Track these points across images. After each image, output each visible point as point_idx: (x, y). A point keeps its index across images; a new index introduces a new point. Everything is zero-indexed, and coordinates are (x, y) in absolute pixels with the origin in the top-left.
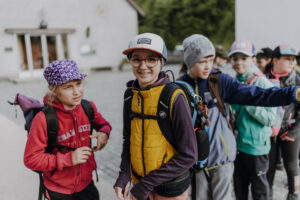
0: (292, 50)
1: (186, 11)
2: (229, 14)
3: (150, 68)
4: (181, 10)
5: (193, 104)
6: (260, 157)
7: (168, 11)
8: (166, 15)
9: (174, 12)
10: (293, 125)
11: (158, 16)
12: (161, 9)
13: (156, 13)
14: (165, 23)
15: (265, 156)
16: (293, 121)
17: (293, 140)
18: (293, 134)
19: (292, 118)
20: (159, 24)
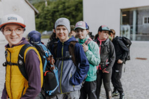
0: (107, 28)
1: (60, 12)
2: (81, 14)
3: (18, 35)
4: (58, 11)
5: (44, 57)
6: (92, 82)
7: (52, 11)
8: (50, 14)
9: (55, 12)
10: (108, 65)
11: (46, 14)
12: (48, 10)
13: (45, 12)
14: (50, 17)
15: (95, 81)
16: (108, 63)
17: (108, 72)
18: (108, 69)
19: (108, 61)
20: (47, 18)
